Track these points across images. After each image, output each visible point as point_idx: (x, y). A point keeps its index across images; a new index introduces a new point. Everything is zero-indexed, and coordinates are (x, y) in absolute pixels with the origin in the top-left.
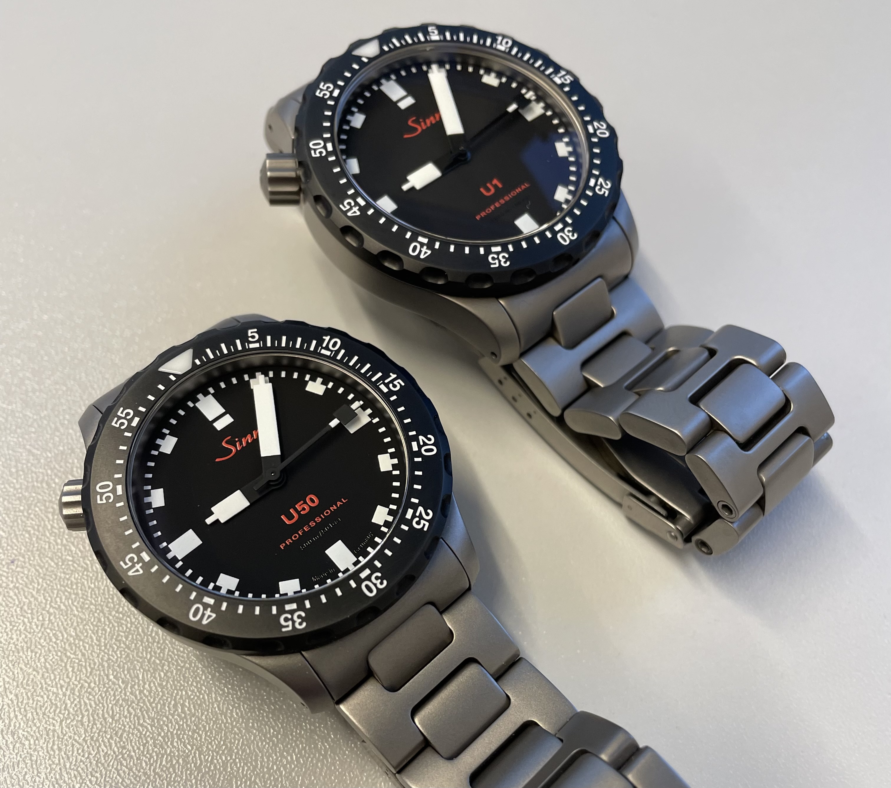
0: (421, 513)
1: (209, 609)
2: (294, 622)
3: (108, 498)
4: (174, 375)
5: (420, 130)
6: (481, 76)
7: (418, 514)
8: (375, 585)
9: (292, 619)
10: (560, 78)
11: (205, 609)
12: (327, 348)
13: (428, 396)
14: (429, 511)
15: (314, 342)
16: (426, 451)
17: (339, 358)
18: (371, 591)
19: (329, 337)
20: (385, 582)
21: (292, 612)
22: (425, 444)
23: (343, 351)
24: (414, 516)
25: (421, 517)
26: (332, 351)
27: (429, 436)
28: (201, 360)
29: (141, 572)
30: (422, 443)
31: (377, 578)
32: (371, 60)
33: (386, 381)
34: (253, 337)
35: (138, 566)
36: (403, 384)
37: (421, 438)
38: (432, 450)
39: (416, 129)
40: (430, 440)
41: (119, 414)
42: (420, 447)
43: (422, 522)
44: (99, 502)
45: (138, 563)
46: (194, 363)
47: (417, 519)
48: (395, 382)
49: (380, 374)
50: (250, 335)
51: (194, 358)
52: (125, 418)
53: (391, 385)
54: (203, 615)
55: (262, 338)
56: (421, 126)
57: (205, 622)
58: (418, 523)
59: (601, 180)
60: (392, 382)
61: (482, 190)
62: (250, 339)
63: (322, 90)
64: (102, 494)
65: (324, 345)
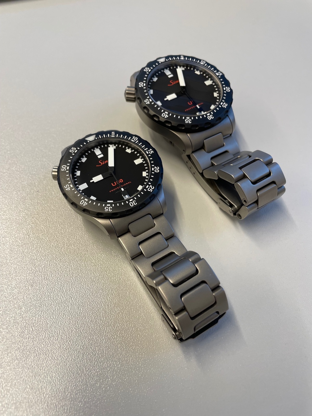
0: (151, 187)
1: (86, 202)
2: (108, 209)
3: (64, 170)
4: (89, 141)
5: (173, 84)
6: (195, 71)
7: (150, 187)
8: (133, 204)
9: (108, 208)
10: (218, 74)
11: (85, 202)
12: (133, 140)
13: (160, 157)
14: (153, 187)
15: (130, 138)
16: (156, 171)
17: (136, 143)
18: (132, 205)
19: (134, 137)
20: (136, 203)
21: (108, 207)
22: (156, 169)
23: (138, 141)
24: (148, 187)
25: (150, 188)
26: (134, 141)
27: (158, 167)
28: (97, 138)
29: (70, 189)
30: (155, 169)
31: (134, 202)
32: (162, 63)
33: (148, 151)
34: (113, 134)
35: (69, 188)
36: (153, 152)
37: (155, 167)
38: (158, 171)
39: (172, 84)
40: (158, 168)
41: (72, 149)
42: (154, 169)
43: (151, 189)
44: (62, 170)
45: (69, 187)
46: (95, 139)
47: (149, 188)
48: (151, 152)
49: (147, 149)
50: (112, 133)
51: (96, 137)
52: (73, 150)
53: (150, 152)
54: (84, 203)
55: (116, 135)
56: (173, 83)
57: (84, 205)
58: (149, 189)
59: (224, 103)
60: (150, 151)
61: (188, 103)
62: (112, 134)
63: (146, 69)
64: (63, 168)
65: (133, 139)
